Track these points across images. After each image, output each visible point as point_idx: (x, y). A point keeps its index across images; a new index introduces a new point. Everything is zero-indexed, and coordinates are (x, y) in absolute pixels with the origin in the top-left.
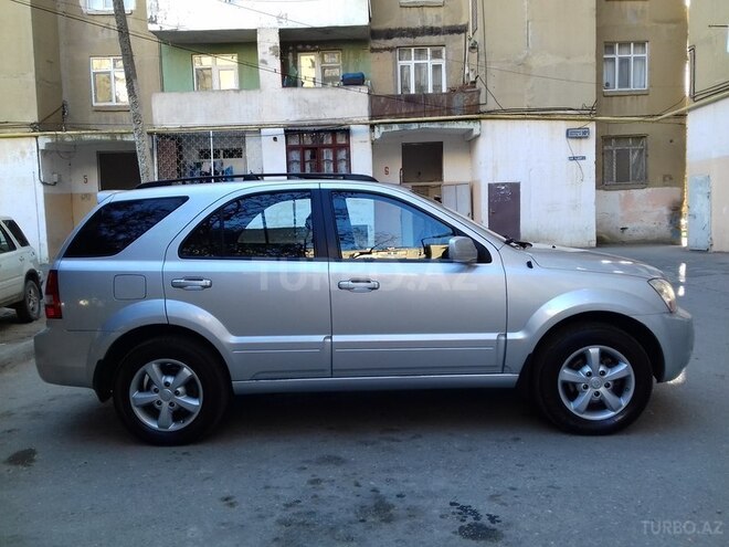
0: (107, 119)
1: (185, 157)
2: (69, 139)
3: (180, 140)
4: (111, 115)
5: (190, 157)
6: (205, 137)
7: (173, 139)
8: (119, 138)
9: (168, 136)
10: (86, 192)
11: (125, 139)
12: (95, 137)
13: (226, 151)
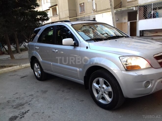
0: (130, 4)
1: (148, 10)
2: (119, 10)
3: (144, 7)
4: (131, 3)
5: (149, 10)
6: (151, 5)
7: (143, 7)
8: (129, 8)
9: (141, 6)
10: (125, 22)
11: (131, 8)
12: (124, 9)
13: (159, 8)
